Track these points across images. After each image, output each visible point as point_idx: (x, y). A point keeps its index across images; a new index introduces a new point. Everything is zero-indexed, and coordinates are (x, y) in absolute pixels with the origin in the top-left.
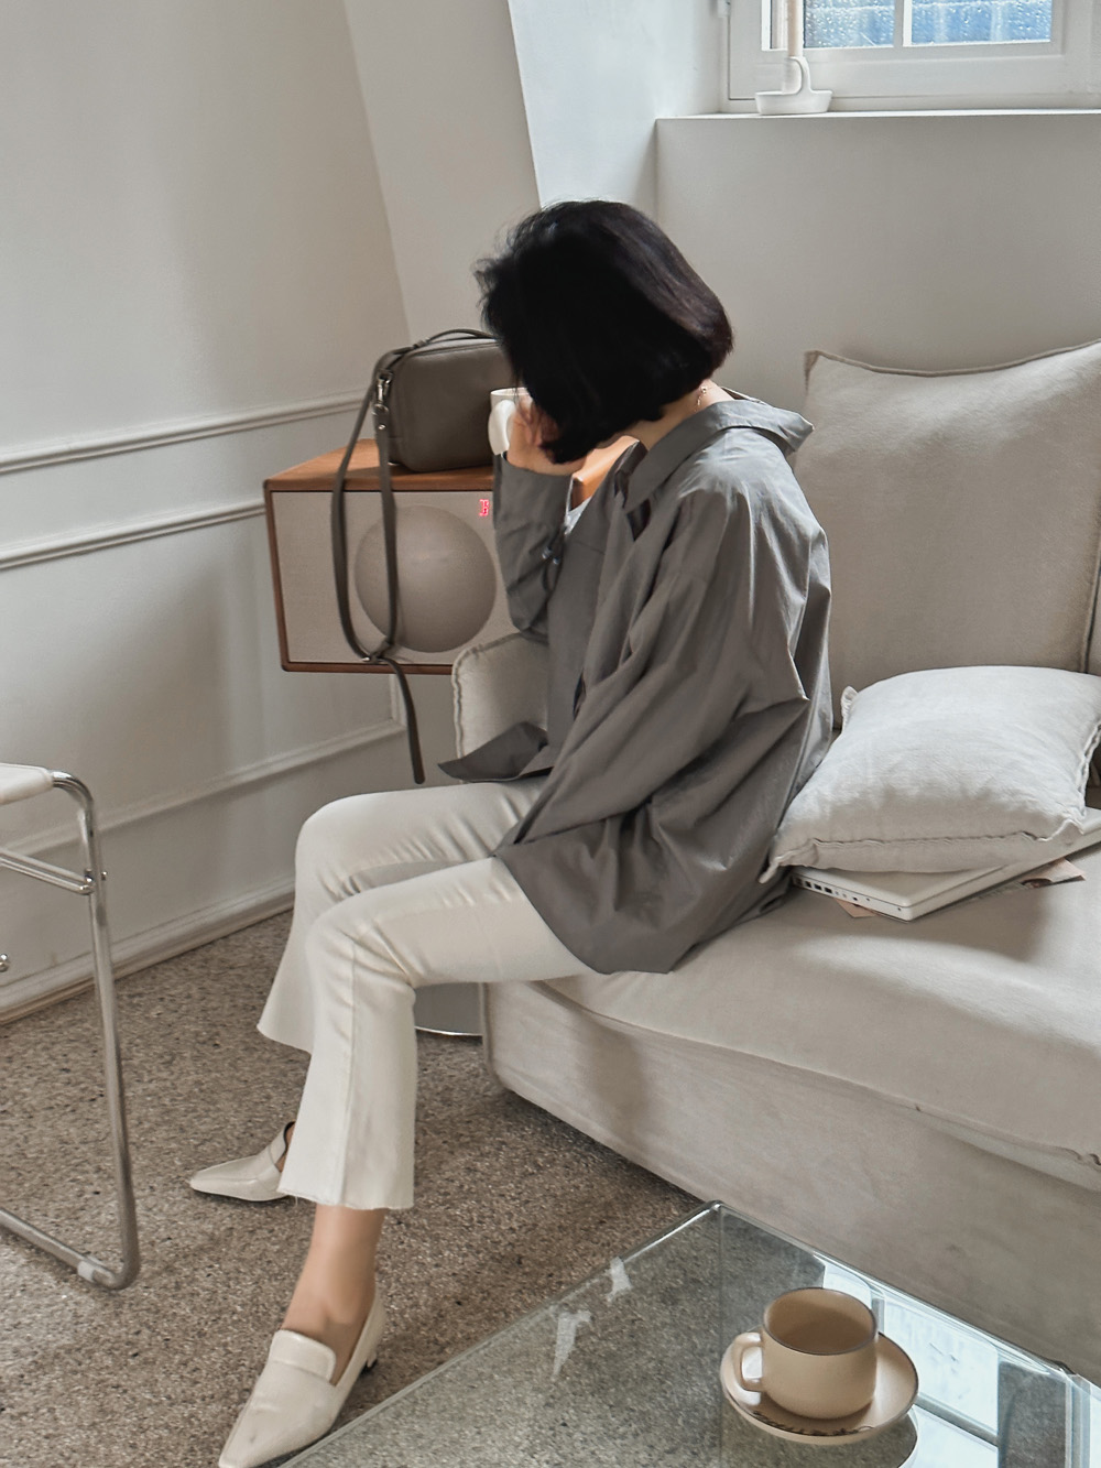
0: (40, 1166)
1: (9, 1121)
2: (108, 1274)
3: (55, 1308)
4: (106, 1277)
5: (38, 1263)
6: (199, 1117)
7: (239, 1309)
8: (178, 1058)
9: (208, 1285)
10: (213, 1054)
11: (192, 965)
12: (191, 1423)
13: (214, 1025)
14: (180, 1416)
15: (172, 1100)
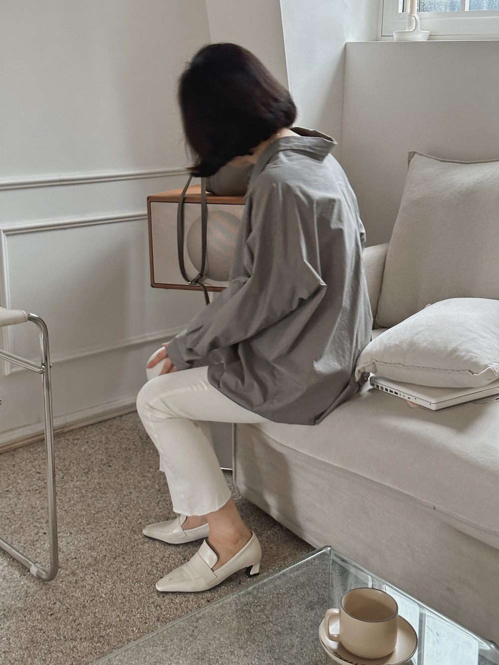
0: (20, 518)
1: (10, 495)
2: (44, 573)
3: (17, 588)
4: (43, 574)
5: (12, 566)
6: (98, 500)
7: (103, 595)
8: (91, 471)
9: (91, 582)
10: (108, 470)
11: (104, 427)
12: (73, 651)
13: (111, 456)
14: (68, 647)
15: (85, 491)
